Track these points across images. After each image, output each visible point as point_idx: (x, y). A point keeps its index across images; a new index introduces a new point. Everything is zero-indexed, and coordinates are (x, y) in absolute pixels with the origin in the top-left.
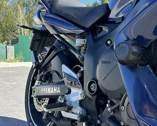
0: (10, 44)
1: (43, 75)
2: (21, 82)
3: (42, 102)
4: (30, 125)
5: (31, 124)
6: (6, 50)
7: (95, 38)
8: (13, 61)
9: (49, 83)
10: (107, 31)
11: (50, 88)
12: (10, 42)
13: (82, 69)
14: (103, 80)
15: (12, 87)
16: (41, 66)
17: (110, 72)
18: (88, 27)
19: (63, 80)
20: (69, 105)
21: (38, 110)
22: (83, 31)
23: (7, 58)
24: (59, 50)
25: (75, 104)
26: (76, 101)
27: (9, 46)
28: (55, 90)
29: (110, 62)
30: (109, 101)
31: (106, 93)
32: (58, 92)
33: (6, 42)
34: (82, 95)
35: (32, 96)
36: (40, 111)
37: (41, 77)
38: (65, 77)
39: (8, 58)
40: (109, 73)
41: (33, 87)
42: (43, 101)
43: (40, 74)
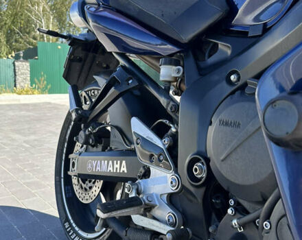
0: (22, 59)
1: (91, 133)
2: (44, 136)
3: (90, 185)
4: (66, 227)
5: (67, 225)
6: (15, 70)
7: (202, 65)
8: (27, 93)
9: (103, 150)
10: (229, 52)
11: (106, 162)
12: (22, 55)
13: (173, 130)
14: (223, 161)
15: (28, 146)
16: (88, 118)
17: (238, 146)
18: (186, 42)
19: (133, 147)
20: (147, 202)
21: (80, 199)
22: (175, 49)
23: (15, 86)
24: (125, 88)
25: (158, 200)
26: (161, 195)
27: (20, 63)
28: (116, 166)
29: (239, 124)
30: (232, 202)
31: (228, 188)
32: (123, 171)
33: (14, 55)
34: (174, 184)
35: (69, 173)
36: (84, 202)
37: (87, 137)
38: (138, 144)
39: (18, 86)
40: (236, 148)
41: (71, 156)
42: (91, 183)
43: (85, 131)
